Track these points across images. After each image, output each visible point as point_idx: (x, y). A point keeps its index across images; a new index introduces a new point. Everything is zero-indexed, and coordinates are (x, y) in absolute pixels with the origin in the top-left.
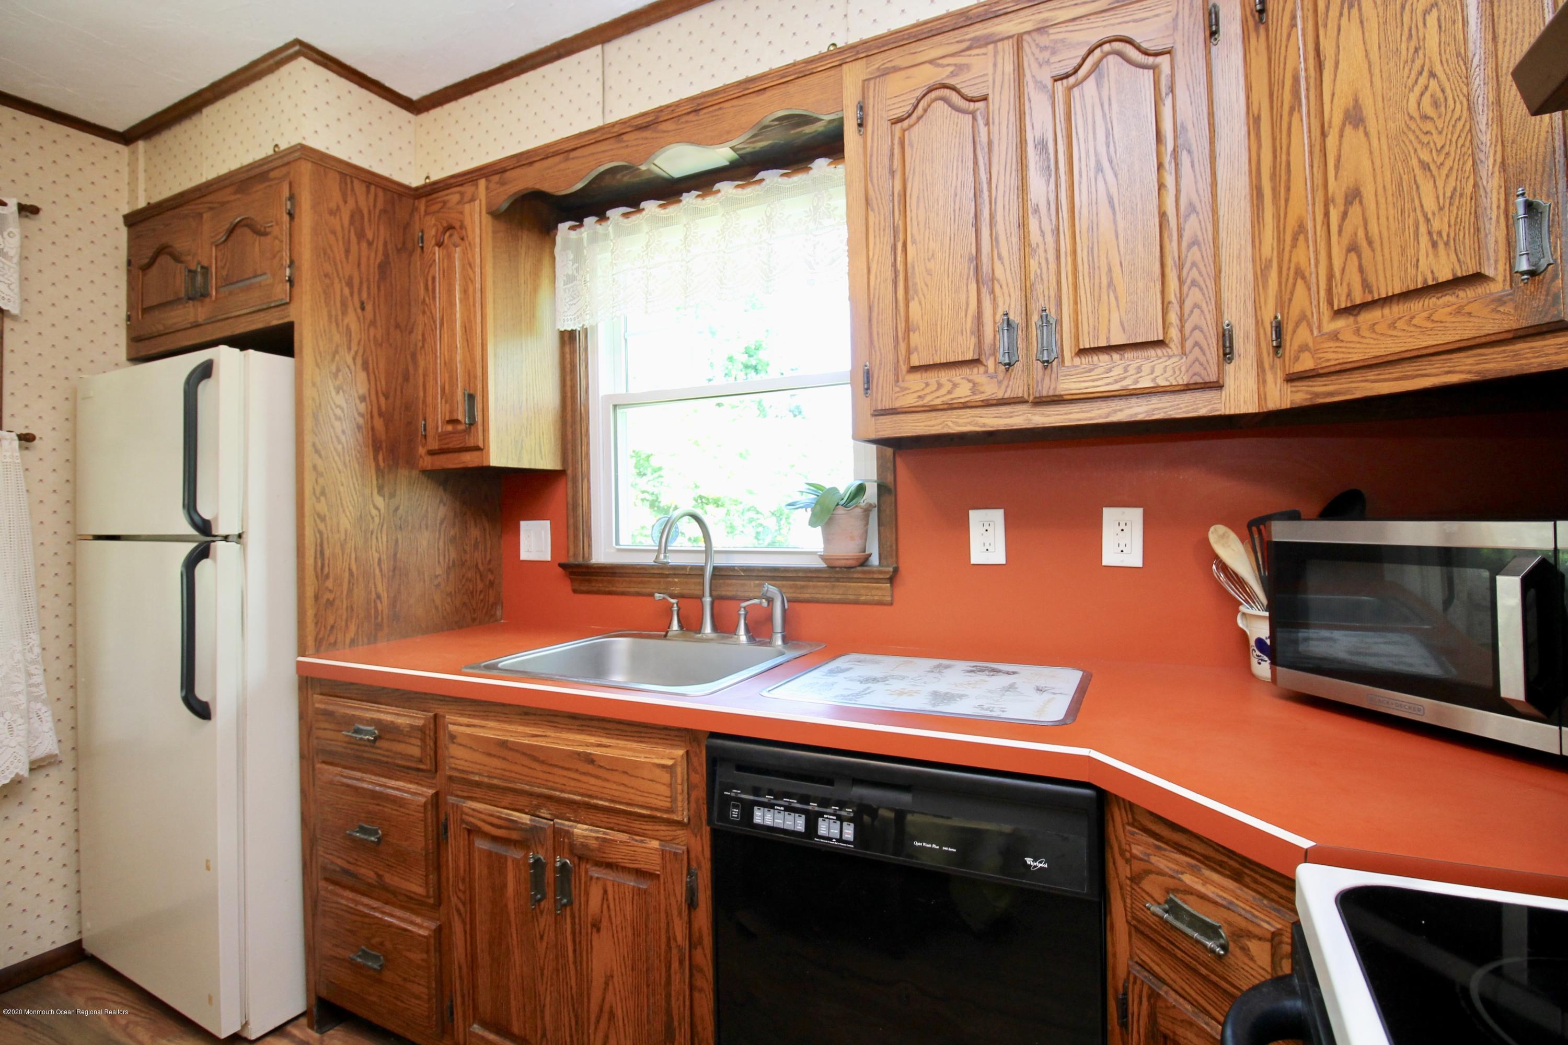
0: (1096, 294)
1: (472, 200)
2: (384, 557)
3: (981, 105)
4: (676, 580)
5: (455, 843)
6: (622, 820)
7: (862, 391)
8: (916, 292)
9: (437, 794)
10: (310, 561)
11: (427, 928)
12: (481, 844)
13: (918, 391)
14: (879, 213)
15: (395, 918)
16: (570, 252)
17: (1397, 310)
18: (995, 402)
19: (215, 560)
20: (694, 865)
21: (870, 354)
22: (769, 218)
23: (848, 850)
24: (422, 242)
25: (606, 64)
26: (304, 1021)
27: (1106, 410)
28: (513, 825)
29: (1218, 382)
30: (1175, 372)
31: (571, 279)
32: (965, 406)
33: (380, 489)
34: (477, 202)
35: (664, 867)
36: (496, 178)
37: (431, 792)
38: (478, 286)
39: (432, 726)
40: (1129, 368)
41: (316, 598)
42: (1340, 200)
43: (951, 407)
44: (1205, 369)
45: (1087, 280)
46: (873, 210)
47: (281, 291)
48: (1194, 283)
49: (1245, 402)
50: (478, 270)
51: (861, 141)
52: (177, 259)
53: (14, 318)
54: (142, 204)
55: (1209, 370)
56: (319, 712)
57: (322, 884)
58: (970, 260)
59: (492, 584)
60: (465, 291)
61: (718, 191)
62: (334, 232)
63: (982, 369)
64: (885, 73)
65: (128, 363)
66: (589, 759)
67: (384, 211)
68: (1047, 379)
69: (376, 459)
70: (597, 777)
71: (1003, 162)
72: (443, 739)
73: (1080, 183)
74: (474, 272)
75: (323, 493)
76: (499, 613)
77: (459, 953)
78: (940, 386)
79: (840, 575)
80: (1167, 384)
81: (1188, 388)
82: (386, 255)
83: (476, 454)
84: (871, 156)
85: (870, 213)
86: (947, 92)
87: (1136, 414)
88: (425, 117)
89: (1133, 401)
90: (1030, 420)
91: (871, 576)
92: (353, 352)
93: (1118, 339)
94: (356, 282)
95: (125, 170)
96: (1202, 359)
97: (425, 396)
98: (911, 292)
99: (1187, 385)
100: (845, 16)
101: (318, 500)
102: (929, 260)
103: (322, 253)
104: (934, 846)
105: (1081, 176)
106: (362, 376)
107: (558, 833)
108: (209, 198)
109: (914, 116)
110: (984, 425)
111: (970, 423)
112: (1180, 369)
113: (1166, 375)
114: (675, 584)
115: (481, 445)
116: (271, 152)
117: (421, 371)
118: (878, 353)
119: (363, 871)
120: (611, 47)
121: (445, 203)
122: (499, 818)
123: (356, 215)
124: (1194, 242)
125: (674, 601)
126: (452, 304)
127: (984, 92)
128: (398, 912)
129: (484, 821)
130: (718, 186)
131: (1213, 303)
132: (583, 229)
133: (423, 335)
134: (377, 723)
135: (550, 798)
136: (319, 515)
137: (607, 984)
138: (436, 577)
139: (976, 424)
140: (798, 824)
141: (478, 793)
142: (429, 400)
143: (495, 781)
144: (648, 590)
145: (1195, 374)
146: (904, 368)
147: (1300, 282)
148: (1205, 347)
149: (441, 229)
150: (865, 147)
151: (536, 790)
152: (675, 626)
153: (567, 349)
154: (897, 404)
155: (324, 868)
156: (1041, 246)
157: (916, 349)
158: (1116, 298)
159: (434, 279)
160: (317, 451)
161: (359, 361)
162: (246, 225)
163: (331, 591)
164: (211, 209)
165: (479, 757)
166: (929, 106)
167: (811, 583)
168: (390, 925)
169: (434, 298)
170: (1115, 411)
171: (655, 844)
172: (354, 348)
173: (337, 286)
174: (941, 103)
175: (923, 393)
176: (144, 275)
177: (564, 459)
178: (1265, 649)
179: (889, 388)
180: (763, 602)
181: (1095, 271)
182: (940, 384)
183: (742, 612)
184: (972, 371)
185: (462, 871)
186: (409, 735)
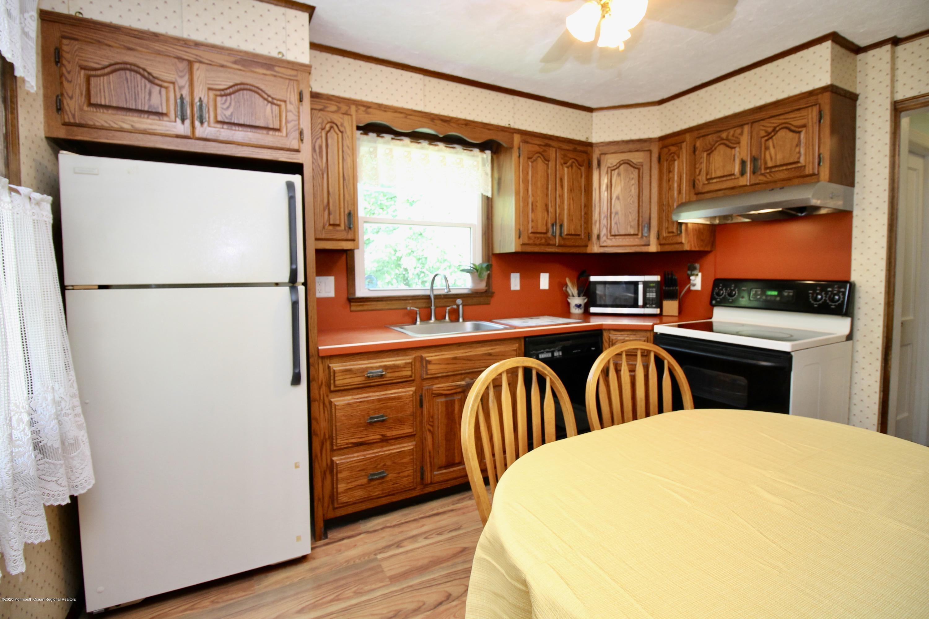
1: (347, 114)
3: (548, 162)
5: (429, 402)
8: (533, 211)
12: (441, 400)
15: (393, 450)
17: (622, 237)
18: (549, 245)
23: (561, 357)
25: (424, 85)
27: (569, 250)
34: (351, 116)
39: (418, 360)
43: (540, 245)
47: (296, 144)
52: (153, 82)
63: (547, 235)
72: (420, 365)
74: (351, 152)
77: (429, 447)
79: (478, 295)
81: (583, 246)
86: (541, 156)
87: (574, 251)
91: (487, 295)
93: (573, 232)
100: (513, 117)
102: (536, 202)
108: (196, 52)
109: (533, 159)
110: (546, 251)
111: (543, 250)
113: (580, 243)
115: (354, 239)
118: (523, 226)
119: (370, 438)
120: (427, 79)
121: (325, 107)
122: (450, 387)
125: (418, 310)
128: (393, 447)
129: (444, 390)
134: (384, 367)
135: (471, 373)
141: (437, 381)
143: (449, 374)
146: (529, 232)
147: (605, 227)
149: (326, 121)
150: (520, 163)
151: (467, 371)
154: (528, 242)
156: (561, 206)
158: (573, 223)
159: (320, 146)
164: (202, 63)
165: (443, 366)
166: (537, 158)
167: (470, 298)
168: (390, 454)
169: (321, 157)
175: (535, 240)
178: (579, 306)
179: (526, 238)
180: (455, 307)
181: (569, 215)
182: (538, 238)
183: (447, 311)
184: (545, 236)
185: (432, 414)
186: (404, 367)
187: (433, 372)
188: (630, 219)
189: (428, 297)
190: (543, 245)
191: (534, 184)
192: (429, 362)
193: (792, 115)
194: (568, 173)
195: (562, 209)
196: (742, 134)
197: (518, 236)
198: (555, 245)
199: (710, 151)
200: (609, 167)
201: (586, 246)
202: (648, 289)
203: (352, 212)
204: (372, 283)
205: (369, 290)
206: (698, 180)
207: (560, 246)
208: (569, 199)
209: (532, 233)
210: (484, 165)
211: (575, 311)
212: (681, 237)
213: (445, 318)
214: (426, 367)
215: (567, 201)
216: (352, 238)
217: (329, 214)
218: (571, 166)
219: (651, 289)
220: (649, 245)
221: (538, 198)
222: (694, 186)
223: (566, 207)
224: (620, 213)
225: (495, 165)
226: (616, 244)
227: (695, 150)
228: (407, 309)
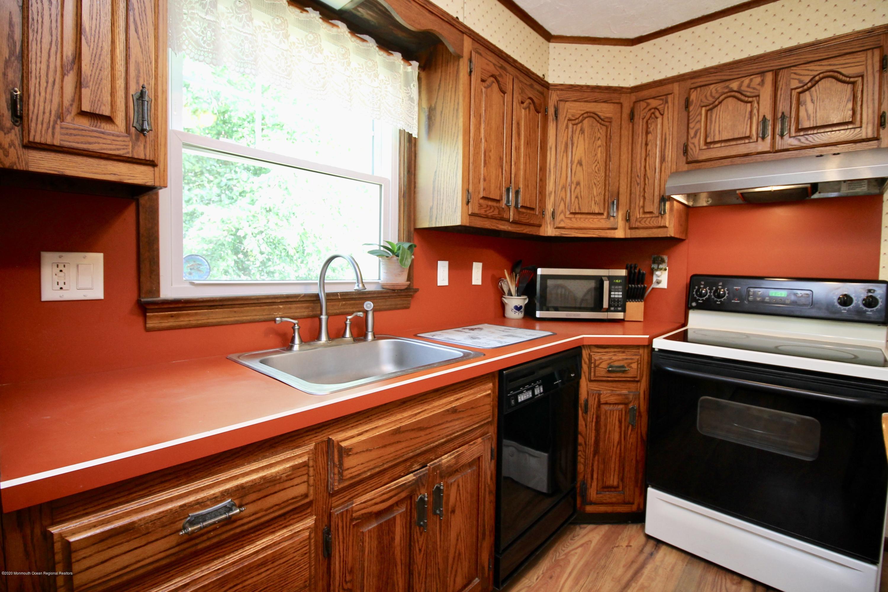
6: (461, 440)
17: (584, 216)
18: (503, 219)
21: (469, 185)
27: (522, 229)
28: (399, 490)
35: (484, 449)
42: (575, 183)
43: (492, 218)
51: (469, 79)
64: (479, 53)
66: (453, 411)
68: (516, 214)
70: (458, 419)
71: (509, 124)
84: (475, 90)
87: (527, 231)
89: (527, 227)
93: (528, 205)
107: (431, 471)
109: (487, 83)
115: (155, 160)
125: (295, 321)
127: (506, 91)
129: (375, 504)
140: (530, 394)
143: (384, 467)
147: (562, 201)
150: (471, 84)
151: (418, 451)
152: (297, 340)
158: (529, 191)
167: (375, 301)
175: (486, 209)
178: (518, 308)
179: (477, 205)
180: (361, 314)
181: (525, 178)
182: (491, 207)
183: (348, 322)
184: (498, 205)
185: (350, 565)
186: (290, 478)
187: (354, 472)
188: (595, 194)
189: (315, 299)
190: (495, 218)
191: (488, 124)
192: (344, 452)
193: (841, 60)
194: (526, 115)
195: (518, 169)
196: (762, 83)
197: (465, 202)
198: (508, 220)
199: (711, 108)
200: (569, 120)
201: (540, 226)
202: (613, 287)
203: (149, 94)
204: (198, 270)
205: (192, 284)
206: (693, 144)
207: (514, 222)
208: (525, 155)
209: (484, 198)
210: (407, 84)
211: (512, 314)
212: (665, 220)
213: (343, 335)
214: (341, 464)
215: (524, 158)
216: (149, 156)
217: (79, 85)
218: (529, 108)
219: (617, 287)
220: (616, 229)
221: (492, 146)
222: (685, 151)
223: (522, 167)
224: (582, 184)
225: (424, 87)
226: (575, 226)
227: (687, 104)
228: (275, 321)
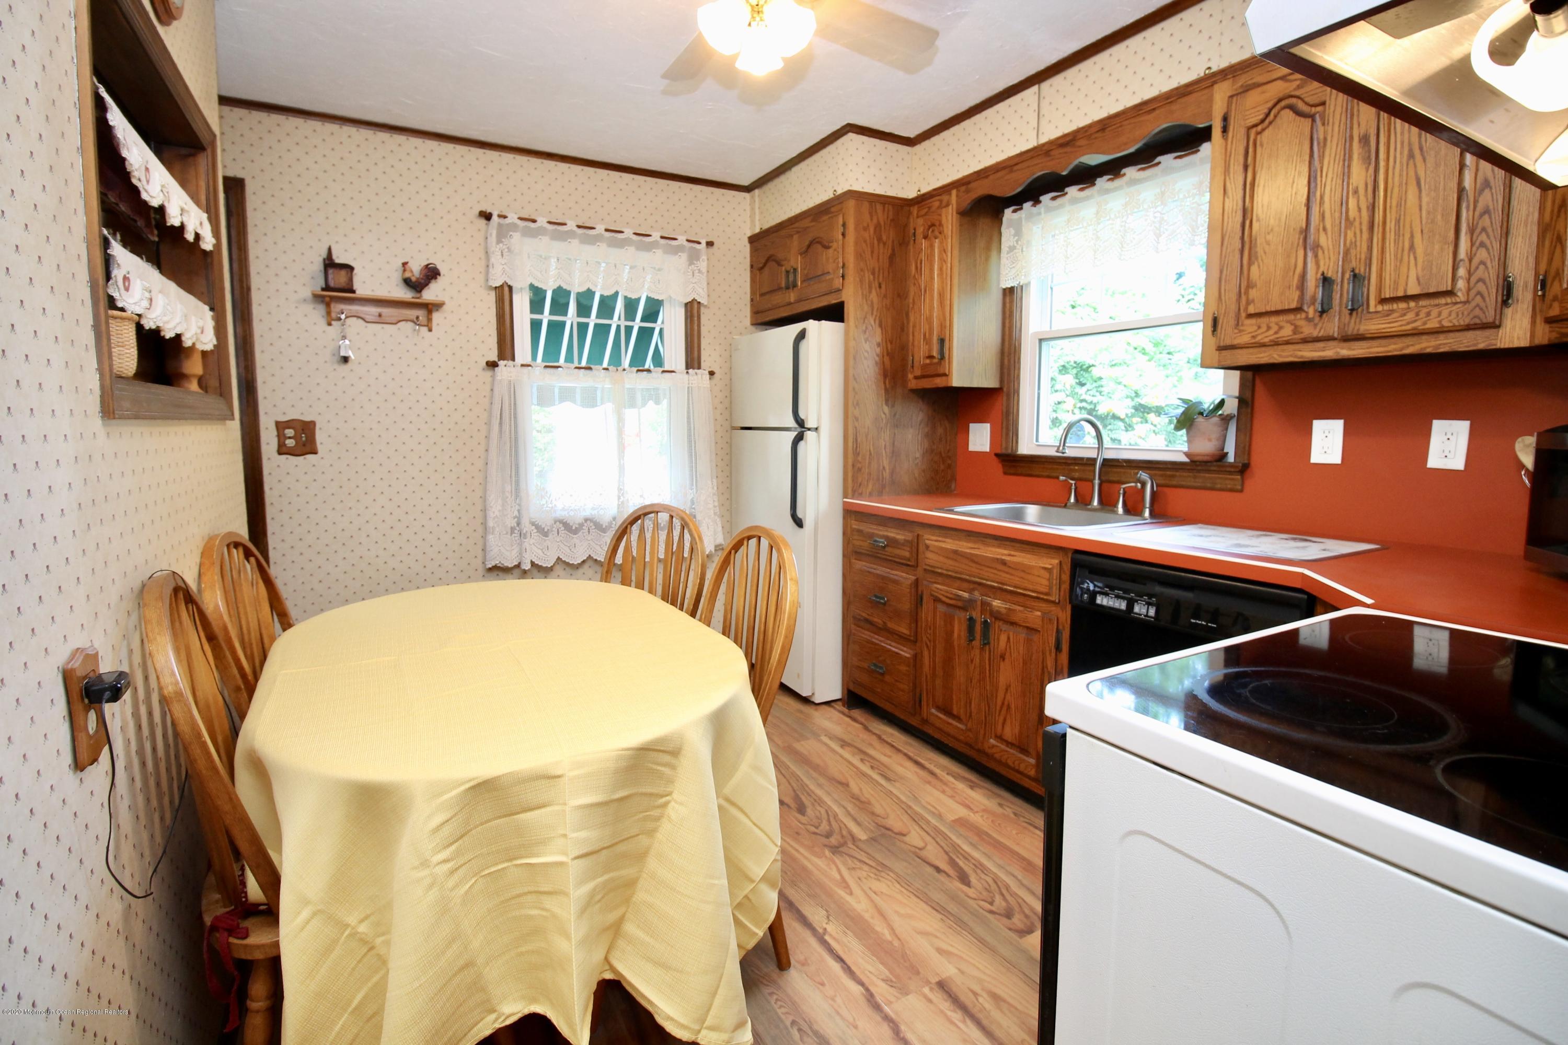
0: (1399, 256)
1: (947, 205)
2: (888, 444)
3: (1319, 109)
4: (1076, 468)
5: (927, 605)
6: (1021, 599)
7: (1210, 333)
8: (1257, 258)
9: (917, 580)
10: (850, 444)
11: (909, 653)
12: (941, 608)
13: (1251, 333)
14: (1233, 200)
15: (893, 647)
16: (1011, 229)
18: (1311, 340)
19: (806, 443)
20: (1061, 627)
21: (1218, 306)
22: (1163, 193)
23: (1151, 621)
24: (915, 236)
25: (1041, 98)
26: (840, 703)
27: (1400, 346)
28: (959, 598)
29: (1494, 322)
30: (1458, 316)
31: (1012, 249)
32: (1288, 343)
33: (887, 401)
34: (950, 207)
35: (1043, 627)
36: (963, 188)
37: (914, 578)
38: (949, 265)
39: (916, 540)
40: (1420, 313)
41: (853, 466)
43: (1276, 344)
44: (1484, 313)
45: (1392, 245)
46: (1228, 198)
47: (838, 283)
48: (1482, 245)
49: (1518, 338)
50: (949, 254)
51: (1224, 144)
52: (779, 264)
53: (705, 306)
54: (757, 230)
55: (1487, 314)
56: (853, 530)
57: (853, 626)
58: (1301, 232)
59: (949, 466)
60: (941, 269)
61: (1125, 174)
62: (865, 241)
63: (1303, 315)
64: (1247, 89)
65: (753, 328)
66: (1004, 563)
67: (892, 220)
68: (1353, 321)
69: (885, 383)
70: (1007, 573)
71: (1333, 155)
72: (921, 548)
73: (1394, 168)
74: (947, 256)
75: (858, 404)
76: (953, 486)
77: (926, 669)
78: (1269, 328)
79: (1199, 468)
80: (1450, 324)
81: (1468, 328)
82: (893, 250)
83: (944, 378)
84: (1230, 156)
85: (1227, 200)
86: (1293, 101)
87: (1425, 348)
88: (918, 148)
89: (1424, 337)
90: (1338, 353)
91: (1224, 469)
92: (874, 316)
93: (1413, 290)
94: (877, 270)
95: (748, 208)
96: (1482, 305)
97: (913, 340)
98: (1253, 258)
99: (1468, 325)
100: (1220, 44)
101: (855, 408)
102: (1269, 233)
103: (859, 256)
104: (1203, 623)
105: (1395, 162)
106: (879, 331)
107: (983, 603)
108: (797, 225)
109: (1267, 122)
110: (1302, 357)
111: (1291, 356)
112: (1463, 314)
113: (1450, 318)
114: (1076, 471)
115: (947, 372)
116: (832, 196)
117: (911, 324)
118: (1224, 304)
119: (876, 620)
120: (1045, 85)
121: (929, 208)
122: (952, 594)
123: (878, 227)
124: (1487, 211)
125: (1073, 482)
126: (932, 278)
127: (1323, 99)
128: (893, 644)
129: (943, 595)
130: (1124, 171)
131: (1497, 259)
132: (1022, 211)
133: (914, 300)
134: (887, 538)
135: (980, 584)
136: (855, 417)
137: (1007, 690)
138: (916, 458)
139: (1296, 356)
140: (1123, 605)
141: (940, 579)
142: (916, 343)
143: (950, 573)
144: (1055, 474)
145: (1475, 317)
146: (1243, 315)
147: (1559, 245)
148: (1486, 294)
149: (927, 227)
150: (1226, 149)
151: (973, 579)
152: (1072, 500)
153: (1008, 300)
154: (1236, 342)
155: (854, 617)
156: (1358, 220)
157: (1253, 301)
158: (1415, 258)
159: (921, 261)
160: (855, 379)
161: (877, 322)
162: (818, 242)
163: (860, 463)
164: (798, 232)
165: (941, 559)
166: (1278, 113)
167: (1178, 474)
168: (889, 650)
169: (921, 274)
170: (1408, 346)
171: (1039, 613)
172: (875, 313)
173: (867, 275)
174: (1287, 111)
175: (1256, 333)
176: (761, 274)
177: (1002, 381)
179: (1231, 330)
183: (1123, 491)
184: (1296, 316)
187: (932, 563)
192: (927, 547)
197: (1211, 331)
198: (1331, 338)
208: (1397, 186)
209: (1252, 316)
213: (1115, 505)
214: (925, 553)
215: (1388, 196)
223: (1380, 217)
228: (1059, 478)
